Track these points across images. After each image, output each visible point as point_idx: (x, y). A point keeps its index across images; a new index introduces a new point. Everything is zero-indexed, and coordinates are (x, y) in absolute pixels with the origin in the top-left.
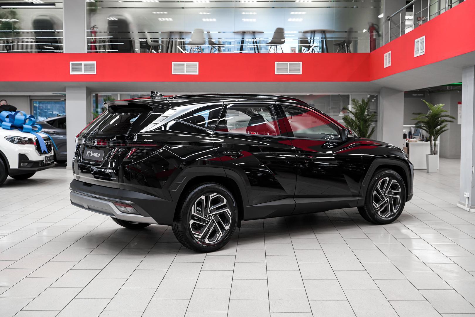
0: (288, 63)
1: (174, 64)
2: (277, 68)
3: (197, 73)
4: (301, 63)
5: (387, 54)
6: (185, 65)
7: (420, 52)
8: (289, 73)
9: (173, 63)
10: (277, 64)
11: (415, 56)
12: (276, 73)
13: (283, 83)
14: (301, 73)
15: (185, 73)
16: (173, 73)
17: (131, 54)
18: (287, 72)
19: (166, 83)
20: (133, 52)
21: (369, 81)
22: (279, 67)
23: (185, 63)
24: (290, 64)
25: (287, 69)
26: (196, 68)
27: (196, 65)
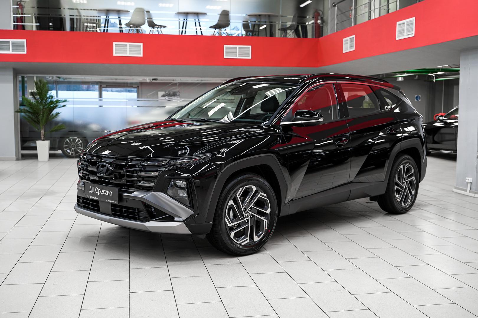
0: (238, 46)
1: (116, 45)
2: (226, 52)
3: (141, 55)
4: (250, 47)
5: (348, 38)
6: (128, 46)
7: (405, 34)
8: (238, 57)
9: (114, 43)
10: (226, 47)
11: (397, 39)
12: (225, 57)
13: (231, 67)
14: (250, 58)
15: (128, 55)
16: (114, 55)
17: (62, 32)
18: (236, 56)
19: (106, 65)
20: (64, 30)
21: (317, 67)
22: (227, 51)
23: (128, 44)
24: (239, 47)
25: (236, 52)
26: (140, 49)
27: (140, 47)
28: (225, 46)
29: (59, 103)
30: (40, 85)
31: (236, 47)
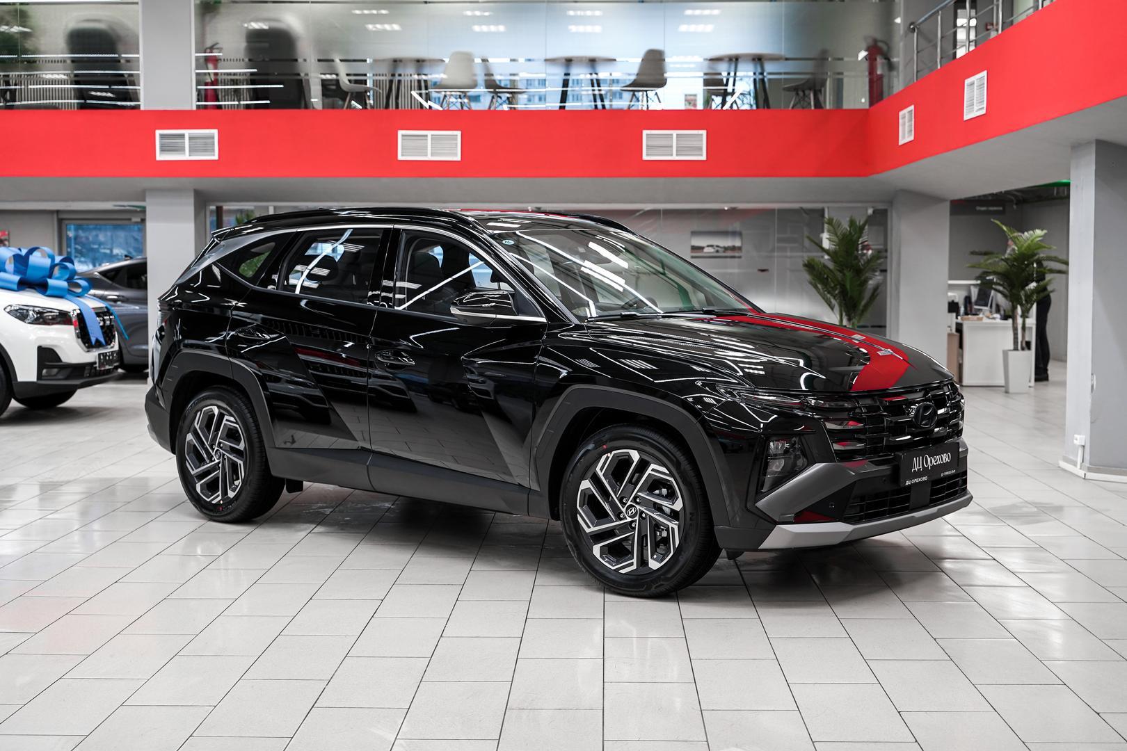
0: (675, 133)
1: (403, 136)
2: (647, 146)
3: (458, 158)
4: (704, 133)
5: (905, 111)
6: (429, 138)
7: (976, 108)
8: (675, 157)
9: (401, 133)
10: (647, 135)
11: (966, 116)
12: (645, 157)
13: (661, 180)
14: (704, 158)
15: (429, 158)
16: (400, 158)
17: (301, 112)
18: (672, 155)
19: (384, 180)
20: (306, 107)
21: (866, 175)
22: (650, 143)
23: (429, 133)
24: (677, 135)
25: (671, 147)
26: (457, 144)
27: (456, 140)
28: (645, 132)
31: (672, 135)
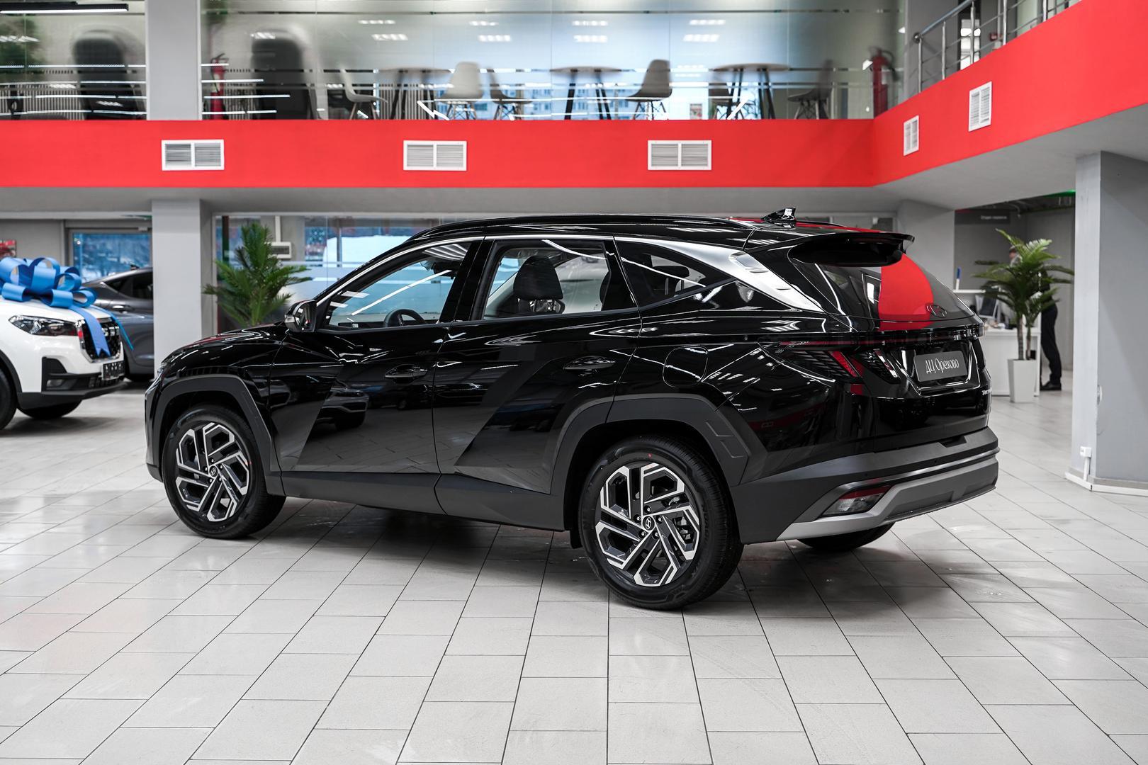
0: (680, 143)
1: (409, 146)
2: (653, 156)
3: (464, 168)
4: (709, 143)
5: (910, 122)
6: (435, 148)
7: (980, 119)
8: (680, 168)
9: (406, 143)
10: (652, 145)
11: (971, 129)
12: (650, 167)
13: (665, 190)
14: (709, 168)
15: (435, 168)
16: (406, 168)
17: (308, 122)
18: (677, 165)
19: (390, 190)
21: (870, 185)
22: (656, 153)
23: (435, 143)
24: (683, 145)
25: (676, 157)
26: (462, 154)
27: (462, 150)
28: (650, 143)
29: (292, 272)
30: (253, 234)
31: (677, 145)
